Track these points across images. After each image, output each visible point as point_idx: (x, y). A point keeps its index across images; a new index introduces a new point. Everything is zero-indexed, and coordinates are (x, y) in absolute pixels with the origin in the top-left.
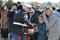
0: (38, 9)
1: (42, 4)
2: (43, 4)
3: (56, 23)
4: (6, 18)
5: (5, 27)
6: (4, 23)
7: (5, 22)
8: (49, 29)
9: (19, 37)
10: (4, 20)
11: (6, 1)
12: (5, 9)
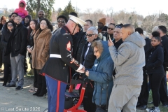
0: (112, 29)
1: (145, 20)
2: (147, 19)
3: (131, 59)
4: (42, 47)
5: (40, 66)
6: (39, 58)
7: (41, 56)
8: (117, 69)
9: (59, 82)
10: (38, 52)
11: (60, 10)
12: (42, 28)
